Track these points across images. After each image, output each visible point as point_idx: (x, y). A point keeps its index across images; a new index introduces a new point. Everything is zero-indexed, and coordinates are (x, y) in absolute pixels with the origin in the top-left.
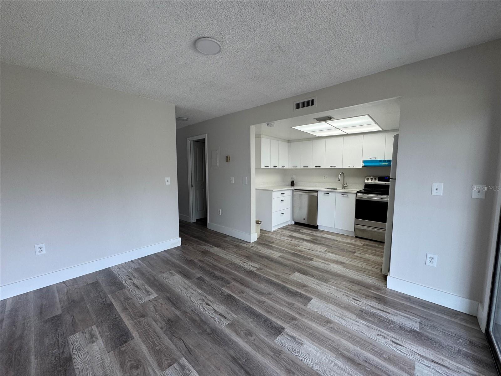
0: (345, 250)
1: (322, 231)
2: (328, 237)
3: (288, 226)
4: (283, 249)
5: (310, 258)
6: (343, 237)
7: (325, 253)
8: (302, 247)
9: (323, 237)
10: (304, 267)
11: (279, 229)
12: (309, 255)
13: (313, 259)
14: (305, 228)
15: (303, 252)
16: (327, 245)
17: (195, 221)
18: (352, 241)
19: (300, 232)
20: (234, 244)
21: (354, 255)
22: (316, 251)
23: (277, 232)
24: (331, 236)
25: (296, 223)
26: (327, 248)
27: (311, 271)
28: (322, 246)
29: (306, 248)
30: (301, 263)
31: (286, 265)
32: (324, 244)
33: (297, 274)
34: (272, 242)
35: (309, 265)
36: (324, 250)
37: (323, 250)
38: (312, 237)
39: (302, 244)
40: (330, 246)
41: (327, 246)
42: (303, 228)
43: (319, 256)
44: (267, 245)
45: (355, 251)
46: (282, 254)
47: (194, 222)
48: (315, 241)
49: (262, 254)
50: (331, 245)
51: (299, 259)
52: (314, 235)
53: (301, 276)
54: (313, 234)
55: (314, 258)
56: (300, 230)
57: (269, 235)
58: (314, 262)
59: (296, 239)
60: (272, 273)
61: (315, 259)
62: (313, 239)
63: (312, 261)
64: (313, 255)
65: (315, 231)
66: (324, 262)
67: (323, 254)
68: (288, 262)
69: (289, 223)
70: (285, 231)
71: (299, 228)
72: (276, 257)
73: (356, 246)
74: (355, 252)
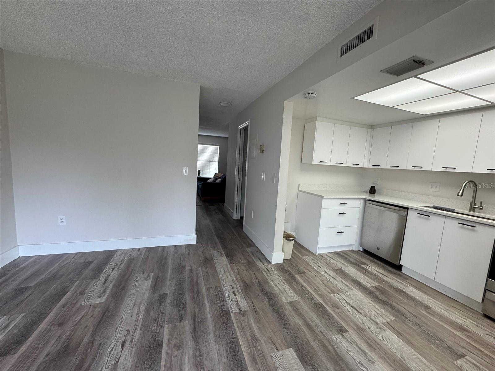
0: (437, 338)
1: (406, 278)
2: (412, 295)
3: (349, 253)
4: (309, 291)
5: (342, 327)
6: (448, 305)
7: (381, 328)
8: (344, 297)
9: (401, 292)
10: (314, 344)
11: (330, 253)
12: (344, 320)
13: (346, 331)
14: (376, 263)
15: (338, 308)
16: (398, 311)
17: (239, 218)
18: (469, 323)
19: (363, 268)
20: (250, 260)
21: (455, 362)
22: (366, 316)
23: (324, 257)
24: (421, 294)
25: (366, 251)
26: (393, 318)
27: (322, 361)
28: (387, 310)
29: (350, 302)
30: (317, 331)
31: (286, 324)
32: (392, 307)
33: (290, 354)
34: (301, 273)
35: (326, 343)
36: (384, 321)
37: (381, 320)
38: (377, 284)
39: (351, 292)
40: (403, 315)
41: (397, 313)
42: (373, 262)
43: (363, 330)
44: (290, 274)
45: (464, 351)
46: (300, 298)
47: (237, 219)
48: (378, 294)
49: (270, 287)
50: (408, 314)
51: (321, 321)
52: (385, 281)
53: (293, 361)
54: (385, 278)
55: (350, 332)
56: (364, 264)
57: (308, 259)
58: (343, 340)
59: (344, 279)
60: (252, 331)
61: (352, 334)
62: (377, 288)
63: (340, 337)
64: (352, 324)
65: (392, 272)
66: (366, 349)
67: (377, 329)
68: (296, 321)
69: (354, 248)
70: (337, 259)
71: (364, 260)
72: (285, 301)
73: (476, 341)
74: (462, 356)
